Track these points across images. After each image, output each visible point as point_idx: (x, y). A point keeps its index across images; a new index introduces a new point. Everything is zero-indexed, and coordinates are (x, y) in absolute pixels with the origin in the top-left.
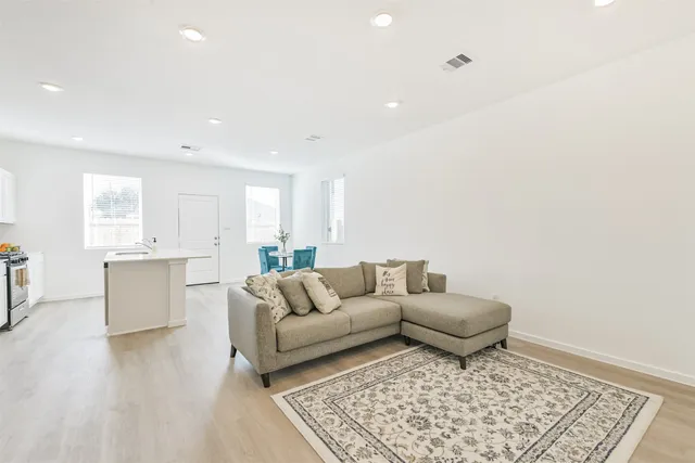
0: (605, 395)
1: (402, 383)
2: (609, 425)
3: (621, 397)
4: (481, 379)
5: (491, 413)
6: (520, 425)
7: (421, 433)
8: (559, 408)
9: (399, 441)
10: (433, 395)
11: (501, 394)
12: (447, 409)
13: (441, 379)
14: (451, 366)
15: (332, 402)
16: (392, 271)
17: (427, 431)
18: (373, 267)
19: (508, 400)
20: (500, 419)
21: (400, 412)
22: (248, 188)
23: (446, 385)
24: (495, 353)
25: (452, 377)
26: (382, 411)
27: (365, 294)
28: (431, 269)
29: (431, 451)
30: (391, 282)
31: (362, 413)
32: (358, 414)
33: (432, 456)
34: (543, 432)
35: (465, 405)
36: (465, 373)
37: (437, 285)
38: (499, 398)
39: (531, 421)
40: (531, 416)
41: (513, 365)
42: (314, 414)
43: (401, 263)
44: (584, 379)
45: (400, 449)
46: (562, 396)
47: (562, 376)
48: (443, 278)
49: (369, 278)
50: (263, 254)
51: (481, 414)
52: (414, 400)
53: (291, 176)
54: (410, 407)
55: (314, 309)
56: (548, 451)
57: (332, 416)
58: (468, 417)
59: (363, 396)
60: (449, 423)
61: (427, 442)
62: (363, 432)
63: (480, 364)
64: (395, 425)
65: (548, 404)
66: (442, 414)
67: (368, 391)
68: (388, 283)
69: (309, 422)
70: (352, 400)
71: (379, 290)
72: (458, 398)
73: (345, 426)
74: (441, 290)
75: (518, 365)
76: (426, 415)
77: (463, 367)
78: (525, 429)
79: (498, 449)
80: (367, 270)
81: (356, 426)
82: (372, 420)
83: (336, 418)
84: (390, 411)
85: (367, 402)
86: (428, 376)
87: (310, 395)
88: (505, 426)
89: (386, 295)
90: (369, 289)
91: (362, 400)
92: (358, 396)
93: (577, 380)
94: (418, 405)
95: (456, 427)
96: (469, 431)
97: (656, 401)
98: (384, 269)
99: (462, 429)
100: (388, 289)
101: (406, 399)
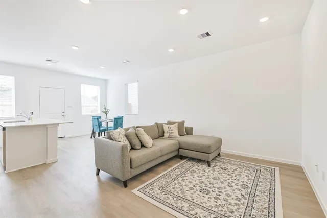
0: (262, 170)
1: (188, 176)
2: (269, 180)
3: (267, 170)
4: (218, 170)
5: (229, 183)
6: (242, 185)
7: (208, 196)
8: (250, 177)
9: (202, 201)
10: (203, 179)
11: (228, 175)
12: (212, 184)
13: (203, 172)
14: (204, 166)
15: (163, 189)
16: (172, 126)
17: (210, 194)
18: (162, 125)
19: (232, 177)
20: (234, 185)
21: (195, 188)
22: (82, 85)
23: (206, 174)
24: (217, 159)
25: (207, 171)
26: (188, 189)
27: (159, 138)
28: (186, 125)
29: (216, 202)
30: (172, 131)
31: (180, 192)
32: (178, 193)
33: (218, 204)
34: (251, 187)
35: (219, 182)
36: (211, 169)
37: (189, 131)
38: (228, 177)
39: (245, 183)
40: (243, 182)
41: (226, 163)
42: (158, 196)
43: (175, 122)
44: (252, 165)
45: (204, 204)
46: (249, 172)
47: (245, 165)
48: (192, 128)
49: (161, 130)
50: (96, 120)
51: (226, 184)
52: (197, 182)
53: (106, 80)
54: (198, 186)
55: (143, 146)
56: (256, 194)
57: (166, 196)
58: (222, 186)
59: (175, 184)
60: (216, 190)
61: (213, 199)
62: (185, 200)
63: (214, 164)
64: (196, 194)
65: (246, 176)
66: (212, 186)
67: (176, 182)
68: (171, 131)
69: (157, 200)
70: (172, 187)
71: (166, 135)
72: (214, 179)
73: (175, 199)
74: (191, 134)
75: (228, 163)
76: (206, 188)
77: (209, 166)
78: (244, 187)
79: (240, 196)
80: (159, 126)
81: (180, 198)
82: (186, 194)
83: (168, 196)
84: (191, 189)
85: (179, 186)
86: (197, 171)
87: (150, 188)
88: (237, 187)
89: (170, 138)
90: (160, 135)
91: (176, 186)
92: (174, 185)
93: (250, 166)
94: (200, 184)
95: (220, 191)
96: (226, 191)
97: (277, 170)
98: (168, 125)
99: (223, 191)
100: (171, 135)
101: (194, 182)
